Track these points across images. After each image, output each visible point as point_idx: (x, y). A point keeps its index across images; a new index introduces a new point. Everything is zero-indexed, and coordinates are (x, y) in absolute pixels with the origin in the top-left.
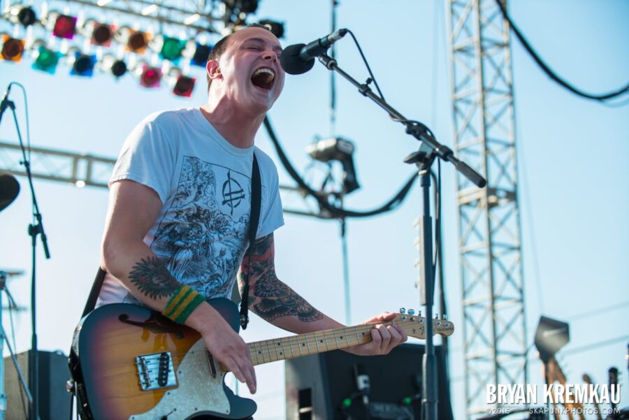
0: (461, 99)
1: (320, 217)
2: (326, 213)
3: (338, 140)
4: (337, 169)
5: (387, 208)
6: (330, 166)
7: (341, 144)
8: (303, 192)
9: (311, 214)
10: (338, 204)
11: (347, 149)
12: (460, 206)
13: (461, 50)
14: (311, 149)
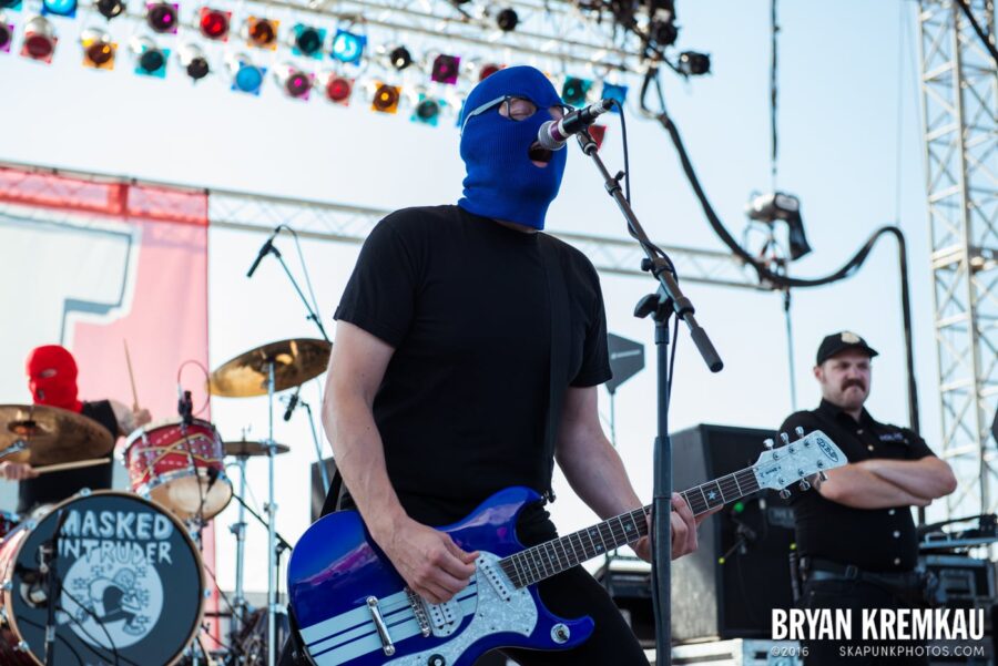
0: (934, 141)
1: (760, 289)
2: (767, 284)
3: (777, 194)
4: (782, 229)
5: (841, 275)
6: (772, 227)
7: (781, 200)
8: (738, 260)
9: (747, 286)
10: (781, 272)
11: (792, 206)
12: (935, 271)
13: (935, 80)
14: (747, 208)
